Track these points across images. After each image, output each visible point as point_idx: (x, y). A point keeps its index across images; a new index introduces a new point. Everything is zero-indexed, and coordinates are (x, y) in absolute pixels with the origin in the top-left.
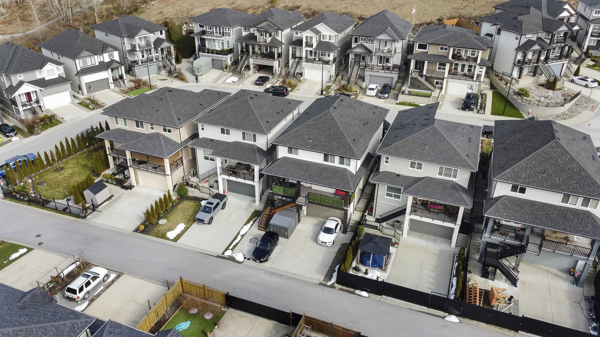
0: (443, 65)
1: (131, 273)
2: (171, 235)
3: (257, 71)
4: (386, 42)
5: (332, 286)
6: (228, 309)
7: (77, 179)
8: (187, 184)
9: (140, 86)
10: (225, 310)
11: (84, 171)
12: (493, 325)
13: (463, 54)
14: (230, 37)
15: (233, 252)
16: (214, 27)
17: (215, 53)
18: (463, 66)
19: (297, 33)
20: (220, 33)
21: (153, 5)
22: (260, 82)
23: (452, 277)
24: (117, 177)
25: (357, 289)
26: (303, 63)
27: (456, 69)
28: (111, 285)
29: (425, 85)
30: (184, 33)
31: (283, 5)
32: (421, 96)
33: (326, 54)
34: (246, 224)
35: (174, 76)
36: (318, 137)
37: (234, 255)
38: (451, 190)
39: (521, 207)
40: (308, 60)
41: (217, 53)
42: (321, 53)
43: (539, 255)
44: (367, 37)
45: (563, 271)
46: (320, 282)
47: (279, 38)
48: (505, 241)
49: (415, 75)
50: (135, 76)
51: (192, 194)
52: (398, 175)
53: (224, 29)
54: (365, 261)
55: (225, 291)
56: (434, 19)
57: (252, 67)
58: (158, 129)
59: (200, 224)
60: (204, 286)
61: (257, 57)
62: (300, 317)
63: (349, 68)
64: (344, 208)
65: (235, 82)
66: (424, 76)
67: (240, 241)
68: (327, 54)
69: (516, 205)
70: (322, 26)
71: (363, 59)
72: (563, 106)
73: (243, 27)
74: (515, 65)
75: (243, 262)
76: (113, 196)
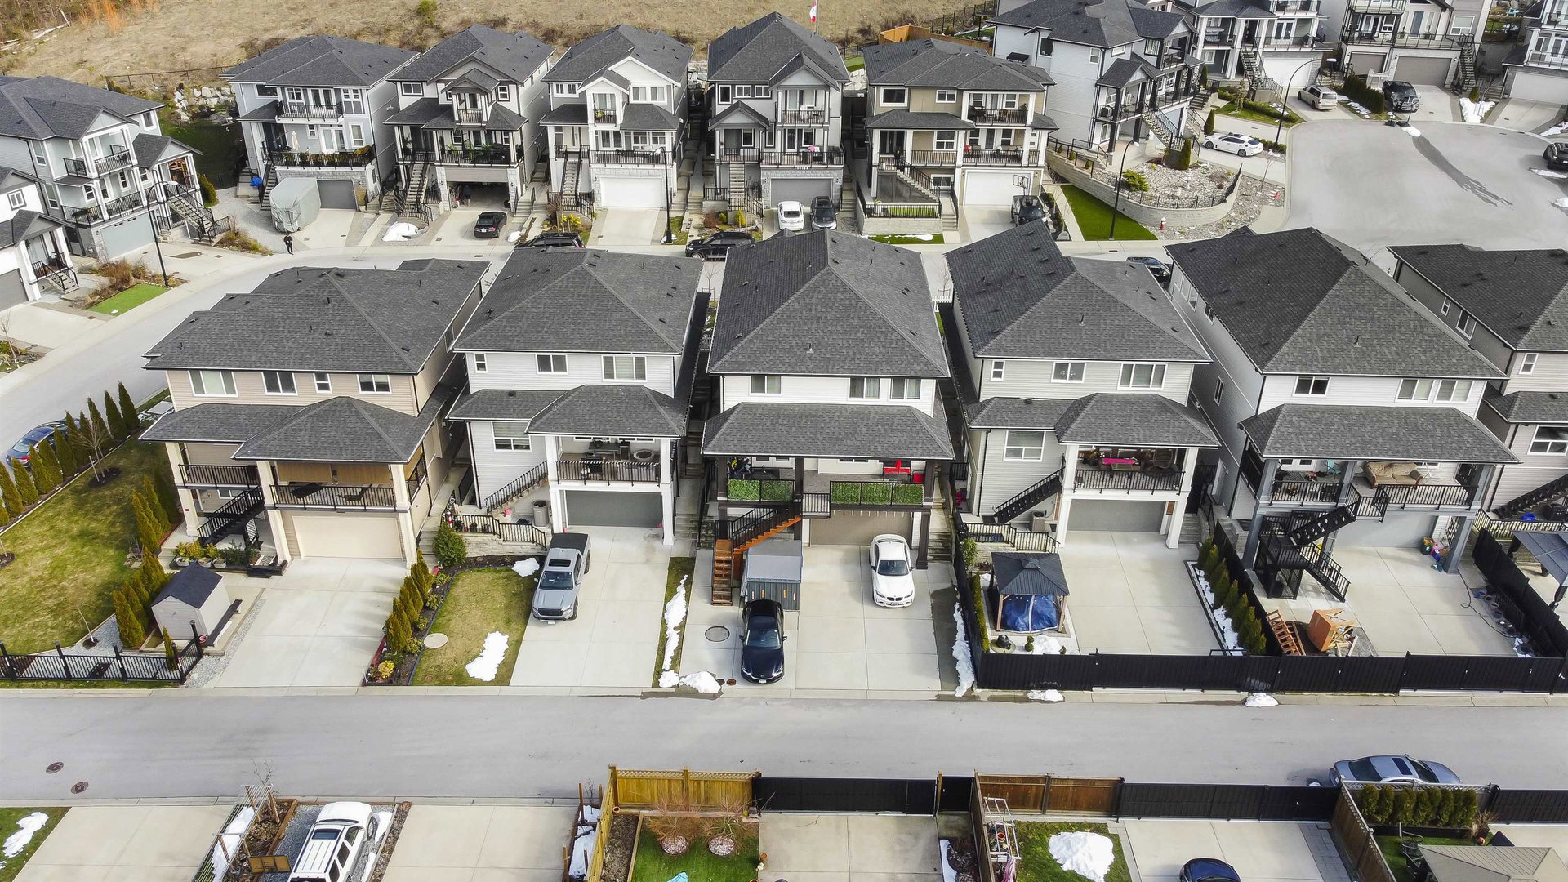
0: (947, 136)
1: (430, 798)
2: (484, 667)
3: (458, 202)
4: (801, 92)
5: (969, 697)
6: (760, 815)
7: (84, 578)
8: (458, 526)
9: (128, 282)
10: (754, 820)
11: (96, 551)
12: (1346, 691)
13: (987, 104)
14: (362, 116)
15: (681, 675)
16: (309, 91)
17: (325, 163)
18: (991, 133)
19: (560, 89)
20: (329, 106)
21: (41, 42)
22: (490, 229)
23: (1209, 611)
24: (223, 546)
25: (1030, 688)
26: (593, 166)
27: (974, 142)
28: (394, 843)
29: (916, 190)
30: (185, 117)
31: (456, 19)
32: (917, 217)
33: (647, 136)
34: (669, 597)
35: (216, 241)
36: (826, 339)
37: (688, 682)
38: (1160, 414)
39: (1326, 425)
40: (603, 159)
41: (332, 164)
42: (632, 136)
43: (1381, 521)
44: (753, 84)
45: (1407, 547)
46: (937, 693)
47: (511, 106)
48: (1301, 505)
49: (889, 168)
50: (95, 255)
51: (477, 550)
52: (1028, 402)
53: (343, 94)
54: (1016, 620)
55: (748, 771)
56: (853, 29)
57: (444, 191)
58: (345, 387)
59: (550, 622)
60: (686, 773)
61: (457, 162)
62: (968, 782)
63: (718, 167)
64: (924, 504)
65: (414, 237)
66: (908, 167)
67: (681, 642)
68: (649, 137)
69: (1315, 422)
70: (630, 65)
71: (748, 139)
72: (1225, 201)
73: (399, 84)
74: (1097, 121)
75: (720, 693)
76: (238, 602)
